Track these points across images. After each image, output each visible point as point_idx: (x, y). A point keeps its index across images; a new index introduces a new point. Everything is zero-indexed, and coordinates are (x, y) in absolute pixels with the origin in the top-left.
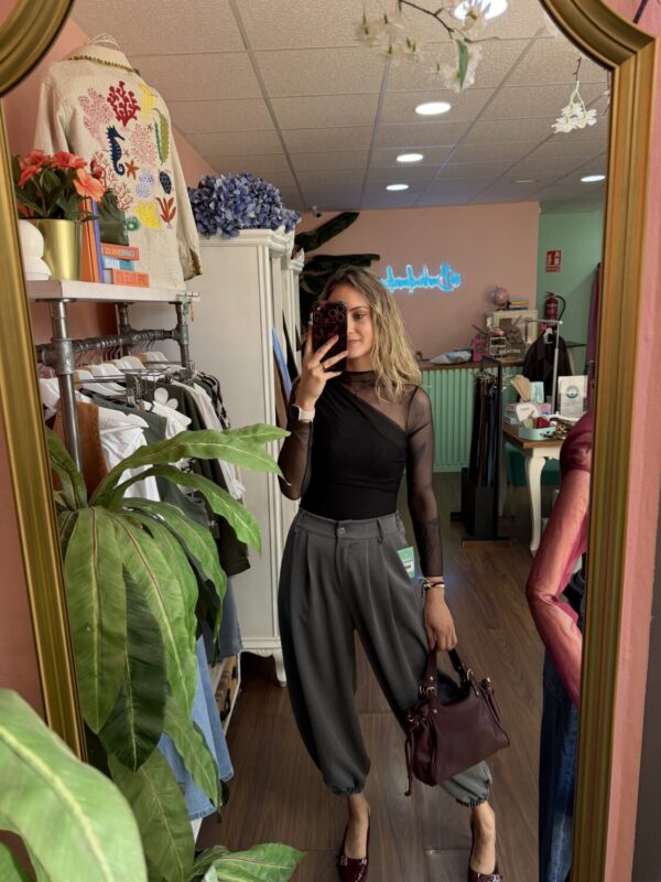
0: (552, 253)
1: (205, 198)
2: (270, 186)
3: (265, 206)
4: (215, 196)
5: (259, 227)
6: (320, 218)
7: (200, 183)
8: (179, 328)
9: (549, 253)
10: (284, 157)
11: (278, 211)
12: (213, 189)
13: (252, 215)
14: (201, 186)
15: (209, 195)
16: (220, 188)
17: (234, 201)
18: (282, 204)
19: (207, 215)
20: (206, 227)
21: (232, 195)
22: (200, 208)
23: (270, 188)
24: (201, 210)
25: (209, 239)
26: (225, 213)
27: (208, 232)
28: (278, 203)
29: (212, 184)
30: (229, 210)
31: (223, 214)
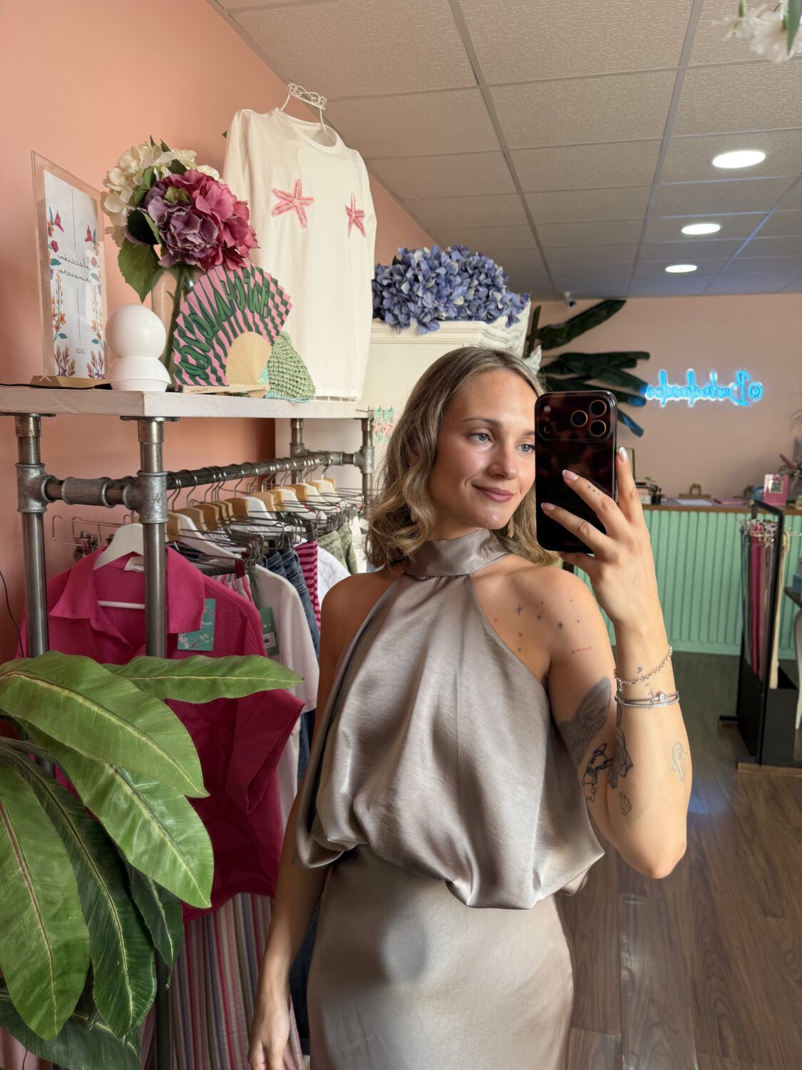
1: (397, 278)
2: (490, 263)
3: (481, 289)
4: (409, 275)
5: (470, 318)
6: (574, 307)
7: (395, 258)
10: (529, 228)
11: (498, 296)
12: (408, 266)
13: (460, 302)
14: (395, 262)
15: (403, 275)
17: (436, 282)
18: (505, 287)
19: (399, 302)
20: (395, 317)
21: (434, 275)
22: (391, 290)
23: (491, 266)
24: (392, 294)
25: (399, 334)
26: (422, 298)
27: (398, 325)
28: (500, 286)
29: (410, 258)
30: (429, 294)
31: (420, 300)
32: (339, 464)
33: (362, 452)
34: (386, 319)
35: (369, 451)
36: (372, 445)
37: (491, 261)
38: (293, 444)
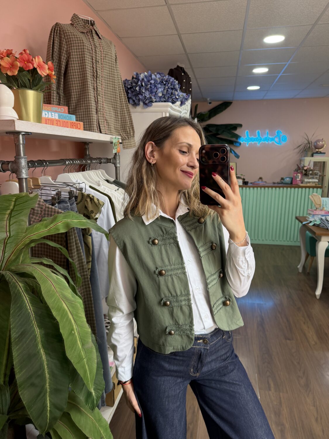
1: (134, 84)
3: (169, 90)
5: (165, 101)
6: (211, 105)
7: (133, 77)
8: (115, 158)
11: (177, 93)
12: (139, 80)
13: (160, 95)
15: (137, 83)
16: (143, 79)
17: (150, 86)
18: (179, 89)
19: (135, 95)
20: (134, 101)
21: (149, 83)
22: (131, 90)
25: (136, 108)
27: (135, 104)
29: (139, 77)
30: (147, 92)
31: (144, 93)
32: (106, 163)
37: (173, 78)
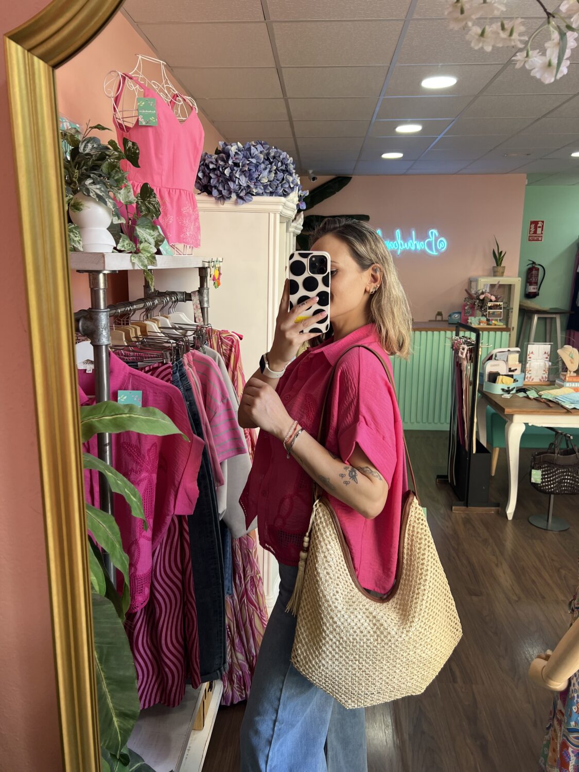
0: (535, 223)
1: (221, 163)
2: (284, 155)
5: (271, 194)
6: (314, 182)
9: (532, 223)
10: (288, 123)
11: (291, 179)
12: (228, 156)
14: (218, 152)
15: (226, 161)
16: (236, 154)
17: (248, 168)
18: (294, 171)
19: (222, 181)
20: (220, 192)
21: (248, 162)
22: (216, 173)
23: (284, 157)
24: (217, 175)
25: (223, 204)
26: (239, 179)
27: (222, 198)
28: (291, 172)
29: (229, 150)
30: (243, 176)
31: (237, 179)
32: (184, 301)
33: (200, 291)
34: (213, 193)
35: (205, 291)
36: (207, 287)
37: (285, 153)
38: (147, 286)
